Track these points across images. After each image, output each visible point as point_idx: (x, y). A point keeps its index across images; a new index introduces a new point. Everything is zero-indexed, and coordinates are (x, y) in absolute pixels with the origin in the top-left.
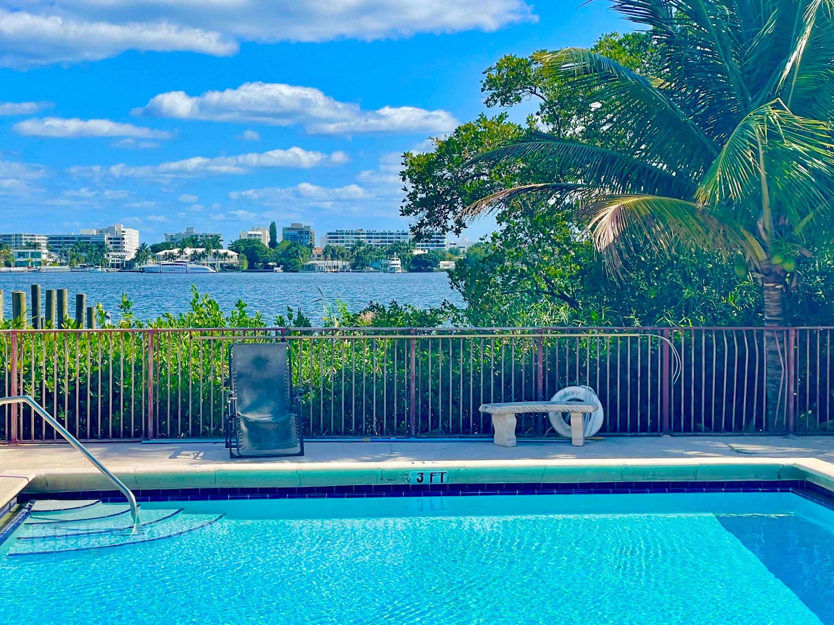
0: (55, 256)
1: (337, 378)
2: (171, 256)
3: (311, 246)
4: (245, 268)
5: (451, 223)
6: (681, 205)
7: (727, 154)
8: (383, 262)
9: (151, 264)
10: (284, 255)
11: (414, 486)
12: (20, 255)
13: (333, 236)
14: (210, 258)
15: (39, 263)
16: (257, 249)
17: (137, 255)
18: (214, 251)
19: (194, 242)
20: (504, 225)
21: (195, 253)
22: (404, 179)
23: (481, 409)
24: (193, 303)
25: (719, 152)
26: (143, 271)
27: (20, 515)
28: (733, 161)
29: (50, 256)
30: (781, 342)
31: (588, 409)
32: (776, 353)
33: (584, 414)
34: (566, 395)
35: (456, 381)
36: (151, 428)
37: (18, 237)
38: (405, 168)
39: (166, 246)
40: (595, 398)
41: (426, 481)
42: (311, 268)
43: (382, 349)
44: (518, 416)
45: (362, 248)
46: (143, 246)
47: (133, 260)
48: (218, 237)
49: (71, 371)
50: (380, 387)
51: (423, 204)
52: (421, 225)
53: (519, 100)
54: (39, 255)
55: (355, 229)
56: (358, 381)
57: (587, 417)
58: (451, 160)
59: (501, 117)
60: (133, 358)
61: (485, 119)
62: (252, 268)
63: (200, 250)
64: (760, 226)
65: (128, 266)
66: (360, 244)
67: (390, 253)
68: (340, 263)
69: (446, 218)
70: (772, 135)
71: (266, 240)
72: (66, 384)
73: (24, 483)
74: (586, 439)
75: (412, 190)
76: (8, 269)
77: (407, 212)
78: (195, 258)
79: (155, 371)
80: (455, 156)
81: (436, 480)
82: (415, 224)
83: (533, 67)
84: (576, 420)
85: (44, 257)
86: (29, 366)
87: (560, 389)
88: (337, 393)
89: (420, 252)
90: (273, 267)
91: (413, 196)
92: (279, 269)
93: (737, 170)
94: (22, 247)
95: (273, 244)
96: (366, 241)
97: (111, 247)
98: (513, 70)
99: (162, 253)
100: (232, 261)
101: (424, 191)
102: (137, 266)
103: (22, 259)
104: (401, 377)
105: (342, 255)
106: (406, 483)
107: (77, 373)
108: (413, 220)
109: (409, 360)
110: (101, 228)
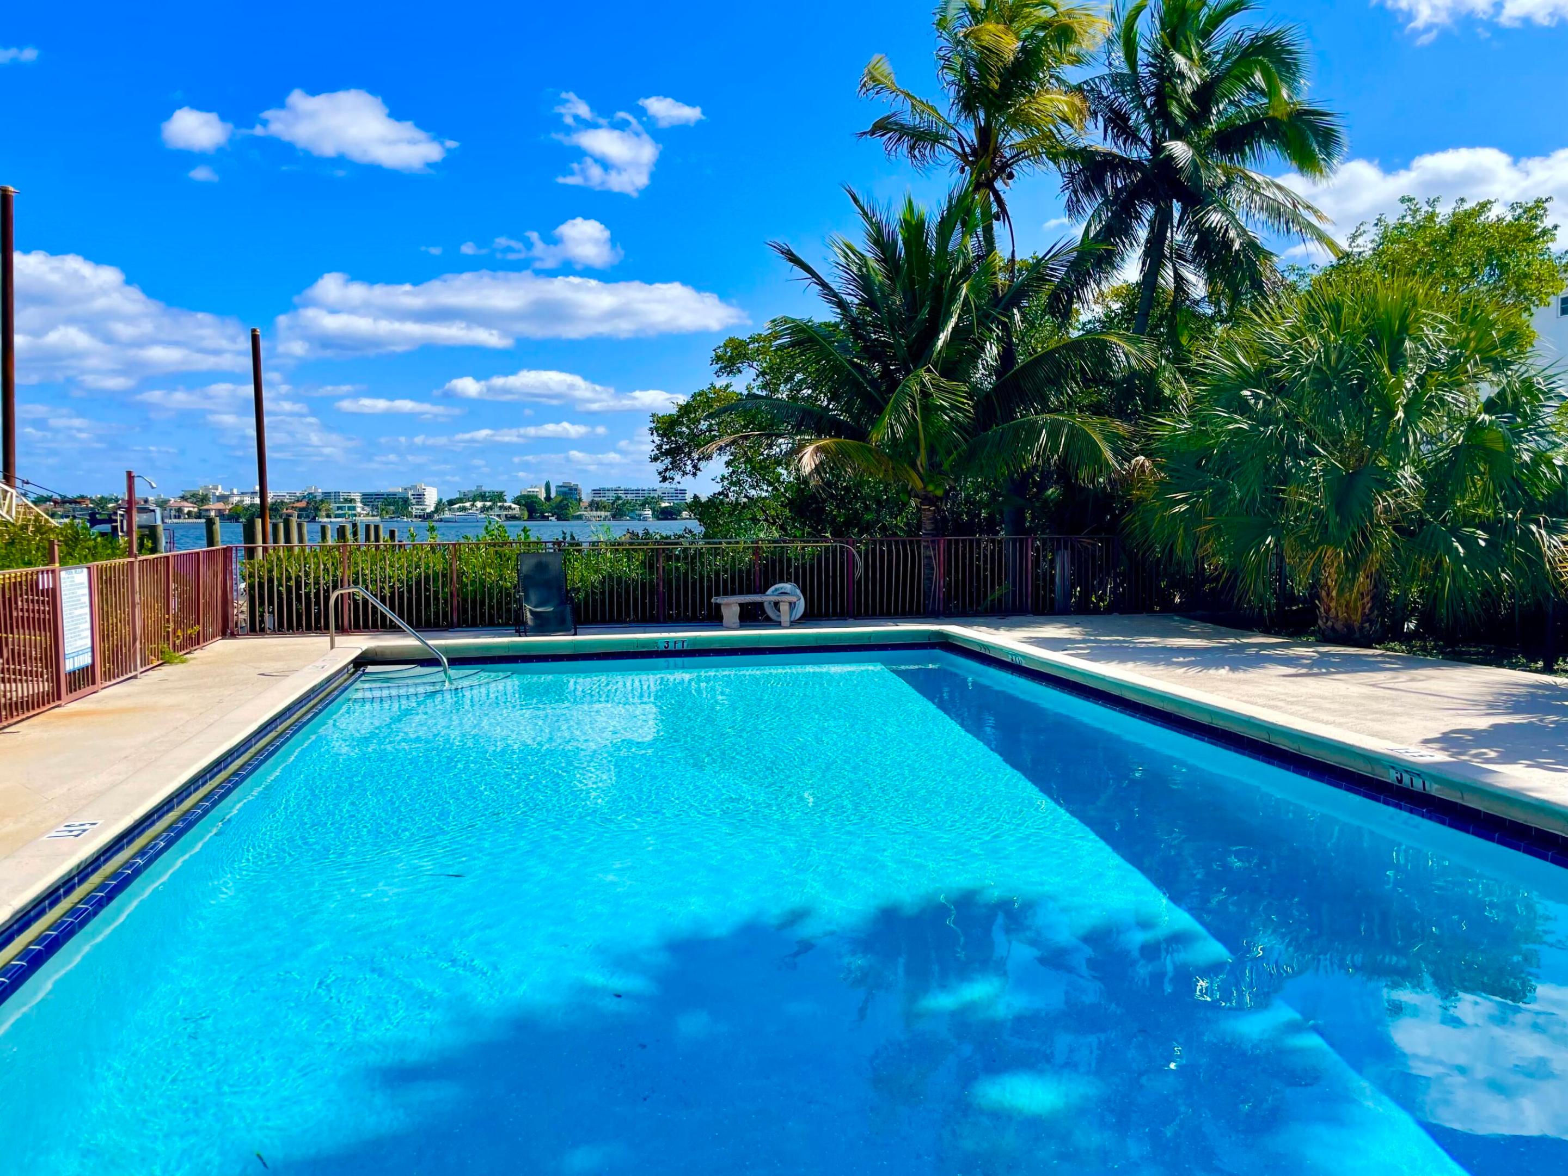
0: (368, 509)
1: (602, 583)
2: (464, 509)
3: (580, 500)
4: (526, 517)
5: (689, 468)
6: (862, 446)
7: (893, 406)
8: (637, 512)
9: (447, 515)
10: (557, 507)
11: (662, 651)
12: (339, 508)
13: (596, 492)
14: (497, 511)
15: (355, 515)
16: (536, 502)
17: (436, 508)
18: (499, 504)
19: (483, 497)
20: (731, 469)
21: (484, 506)
22: (652, 434)
23: (713, 600)
24: (486, 528)
25: (887, 403)
26: (441, 520)
27: (357, 675)
28: (897, 410)
29: (363, 509)
30: (934, 549)
31: (794, 599)
32: (931, 557)
33: (790, 603)
34: (776, 590)
35: (694, 583)
36: (455, 619)
37: (337, 494)
38: (653, 425)
39: (460, 500)
40: (798, 592)
41: (671, 647)
42: (579, 518)
43: (637, 560)
44: (741, 605)
45: (620, 502)
46: (441, 500)
47: (433, 512)
48: (502, 493)
49: (390, 578)
50: (635, 589)
51: (667, 453)
52: (666, 470)
53: (740, 372)
54: (354, 508)
55: (614, 487)
56: (619, 583)
57: (792, 605)
58: (689, 420)
59: (727, 386)
60: (439, 568)
61: (715, 388)
62: (531, 518)
63: (488, 504)
64: (919, 463)
65: (429, 516)
66: (619, 498)
67: (643, 505)
68: (603, 514)
69: (685, 464)
70: (925, 394)
71: (543, 496)
72: (387, 588)
73: (358, 652)
74: (791, 622)
75: (658, 442)
76: (329, 520)
77: (655, 459)
78: (484, 509)
79: (458, 577)
80: (693, 416)
81: (679, 647)
82: (660, 470)
83: (751, 346)
84: (784, 608)
85: (359, 510)
86: (357, 574)
87: (772, 585)
88: (603, 593)
89: (667, 504)
90: (548, 517)
91: (659, 447)
92: (553, 519)
93: (899, 416)
94: (340, 502)
95: (548, 498)
96: (623, 496)
97: (414, 501)
98: (736, 349)
99: (457, 506)
100: (514, 512)
101: (668, 443)
102: (436, 517)
103: (340, 512)
104: (651, 581)
105: (605, 507)
106: (656, 649)
107: (396, 578)
108: (660, 466)
109: (658, 568)
110: (406, 486)
